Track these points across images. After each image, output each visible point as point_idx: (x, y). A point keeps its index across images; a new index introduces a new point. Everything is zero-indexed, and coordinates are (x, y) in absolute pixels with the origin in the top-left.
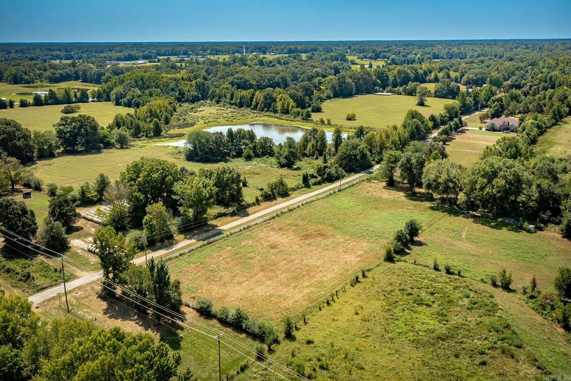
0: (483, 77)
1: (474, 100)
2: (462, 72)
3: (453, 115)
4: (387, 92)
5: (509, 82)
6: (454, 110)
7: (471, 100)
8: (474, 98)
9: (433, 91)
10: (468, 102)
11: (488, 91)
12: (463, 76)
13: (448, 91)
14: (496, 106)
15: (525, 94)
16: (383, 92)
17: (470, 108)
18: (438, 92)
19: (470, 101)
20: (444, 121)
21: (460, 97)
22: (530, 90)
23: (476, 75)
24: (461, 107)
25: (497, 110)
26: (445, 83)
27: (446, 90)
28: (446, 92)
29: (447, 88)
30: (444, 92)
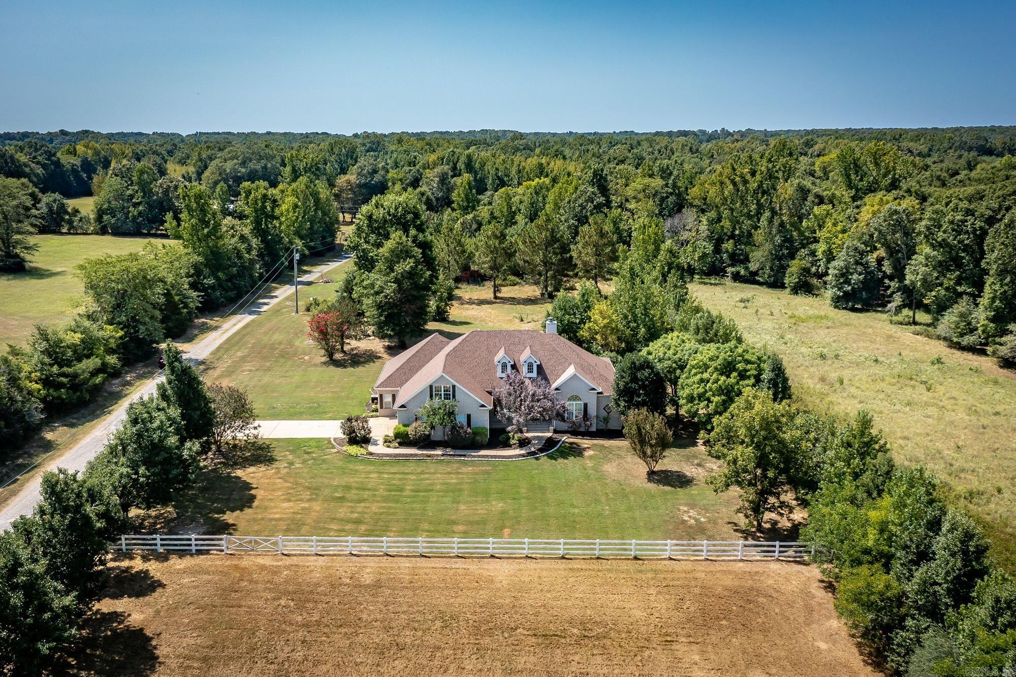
0: (265, 167)
1: (260, 231)
2: (201, 160)
3: (151, 326)
5: (352, 177)
6: (157, 294)
7: (246, 231)
8: (257, 222)
9: (88, 212)
10: (230, 242)
11: (306, 198)
12: (206, 167)
13: (151, 207)
14: (401, 254)
17: (245, 269)
18: (112, 212)
19: (243, 238)
20: (75, 384)
21: (188, 221)
23: (243, 164)
24: (197, 271)
25: (411, 275)
26: (135, 179)
27: (139, 204)
28: (140, 213)
29: (143, 197)
30: (134, 212)
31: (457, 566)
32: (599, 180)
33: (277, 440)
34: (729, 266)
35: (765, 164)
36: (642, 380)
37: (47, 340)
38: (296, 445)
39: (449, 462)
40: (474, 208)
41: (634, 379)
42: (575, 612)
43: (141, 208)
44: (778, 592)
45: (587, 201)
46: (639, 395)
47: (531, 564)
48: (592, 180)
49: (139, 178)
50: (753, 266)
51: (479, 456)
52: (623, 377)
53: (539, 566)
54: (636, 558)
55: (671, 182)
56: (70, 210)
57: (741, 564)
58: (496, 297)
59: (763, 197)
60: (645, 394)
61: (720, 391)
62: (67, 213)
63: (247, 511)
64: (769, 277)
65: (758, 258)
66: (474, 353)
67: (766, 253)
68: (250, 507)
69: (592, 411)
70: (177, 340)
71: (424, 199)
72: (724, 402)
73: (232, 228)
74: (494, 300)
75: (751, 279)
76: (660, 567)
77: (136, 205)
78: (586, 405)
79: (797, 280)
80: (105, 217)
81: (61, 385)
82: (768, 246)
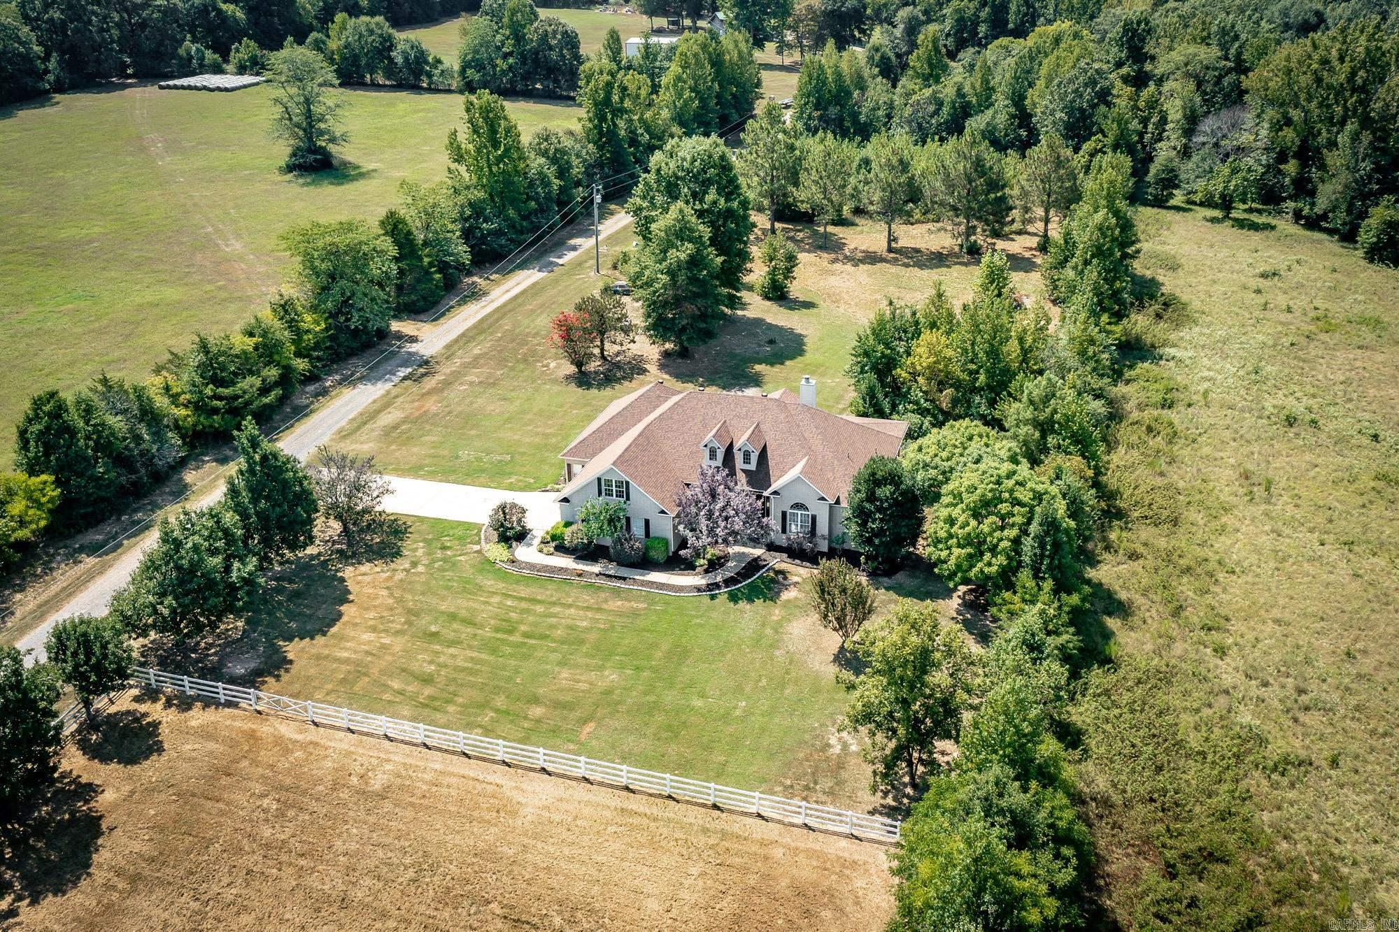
4: (242, 70)
9: (452, 62)
13: (523, 58)
14: (680, 234)
15: (890, 70)
16: (218, 70)
18: (477, 65)
20: (234, 407)
22: (913, 45)
24: (476, 211)
26: (506, 20)
27: (511, 54)
28: (510, 67)
29: (514, 46)
30: (501, 64)
31: (490, 778)
32: (1132, 38)
33: (421, 519)
34: (1290, 197)
35: (1364, 43)
36: (881, 501)
37: (207, 353)
38: (440, 530)
39: (599, 588)
40: (937, 81)
41: (871, 498)
42: (578, 888)
43: (511, 61)
44: (857, 903)
45: (1086, 85)
46: (874, 521)
47: (581, 791)
48: (1121, 38)
49: (511, 20)
50: (1322, 204)
51: (643, 583)
52: (859, 491)
53: (590, 797)
54: (715, 807)
55: (1233, 51)
56: (430, 59)
57: (844, 843)
58: (890, 250)
59: (1351, 96)
60: (881, 520)
61: (967, 541)
62: (427, 63)
63: (320, 640)
64: (1344, 224)
65: (1327, 194)
66: (683, 426)
67: (1340, 188)
68: (324, 634)
69: (823, 528)
70: (422, 317)
71: (877, 58)
72: (970, 556)
73: (546, 140)
74: (885, 254)
75: (1313, 223)
76: (736, 828)
77: (506, 56)
78: (814, 518)
79: (1375, 240)
80: (469, 72)
81: (215, 411)
82: (1345, 177)
